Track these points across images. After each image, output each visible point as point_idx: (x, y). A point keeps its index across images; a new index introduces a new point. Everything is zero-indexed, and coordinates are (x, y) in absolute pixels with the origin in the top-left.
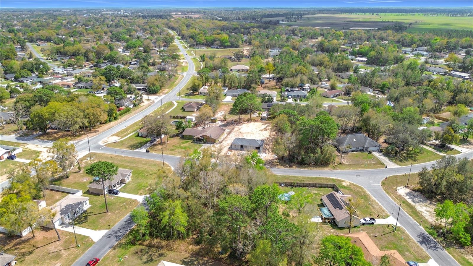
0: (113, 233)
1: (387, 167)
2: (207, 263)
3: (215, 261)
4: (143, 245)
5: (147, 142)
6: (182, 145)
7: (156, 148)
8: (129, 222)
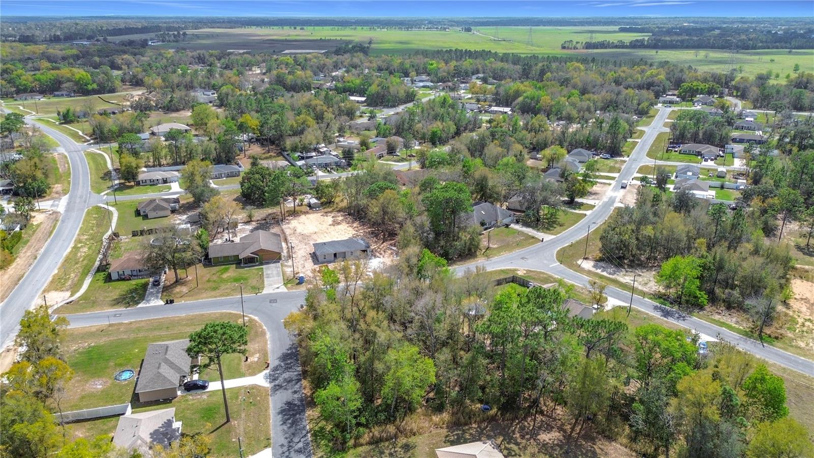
0: (285, 449)
1: (544, 240)
2: (482, 430)
3: (489, 423)
4: (362, 445)
5: (145, 286)
6: (225, 276)
7: (178, 293)
8: (290, 421)
